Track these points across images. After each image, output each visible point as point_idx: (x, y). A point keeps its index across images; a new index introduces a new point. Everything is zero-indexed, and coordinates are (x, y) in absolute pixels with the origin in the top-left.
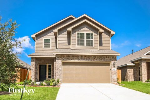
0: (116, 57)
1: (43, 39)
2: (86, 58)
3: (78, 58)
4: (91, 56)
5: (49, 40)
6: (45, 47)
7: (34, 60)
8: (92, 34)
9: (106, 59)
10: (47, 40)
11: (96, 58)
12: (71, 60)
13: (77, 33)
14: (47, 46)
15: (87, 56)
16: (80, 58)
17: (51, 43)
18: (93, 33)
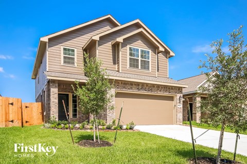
0: (182, 90)
1: (62, 48)
2: (147, 88)
3: (137, 87)
4: (153, 85)
5: (73, 51)
6: (65, 62)
7: (57, 85)
8: (148, 52)
9: (171, 90)
10: (69, 50)
11: (160, 89)
12: (129, 89)
13: (128, 46)
14: (69, 60)
15: (149, 85)
16: (140, 87)
17: (75, 57)
18: (150, 51)
